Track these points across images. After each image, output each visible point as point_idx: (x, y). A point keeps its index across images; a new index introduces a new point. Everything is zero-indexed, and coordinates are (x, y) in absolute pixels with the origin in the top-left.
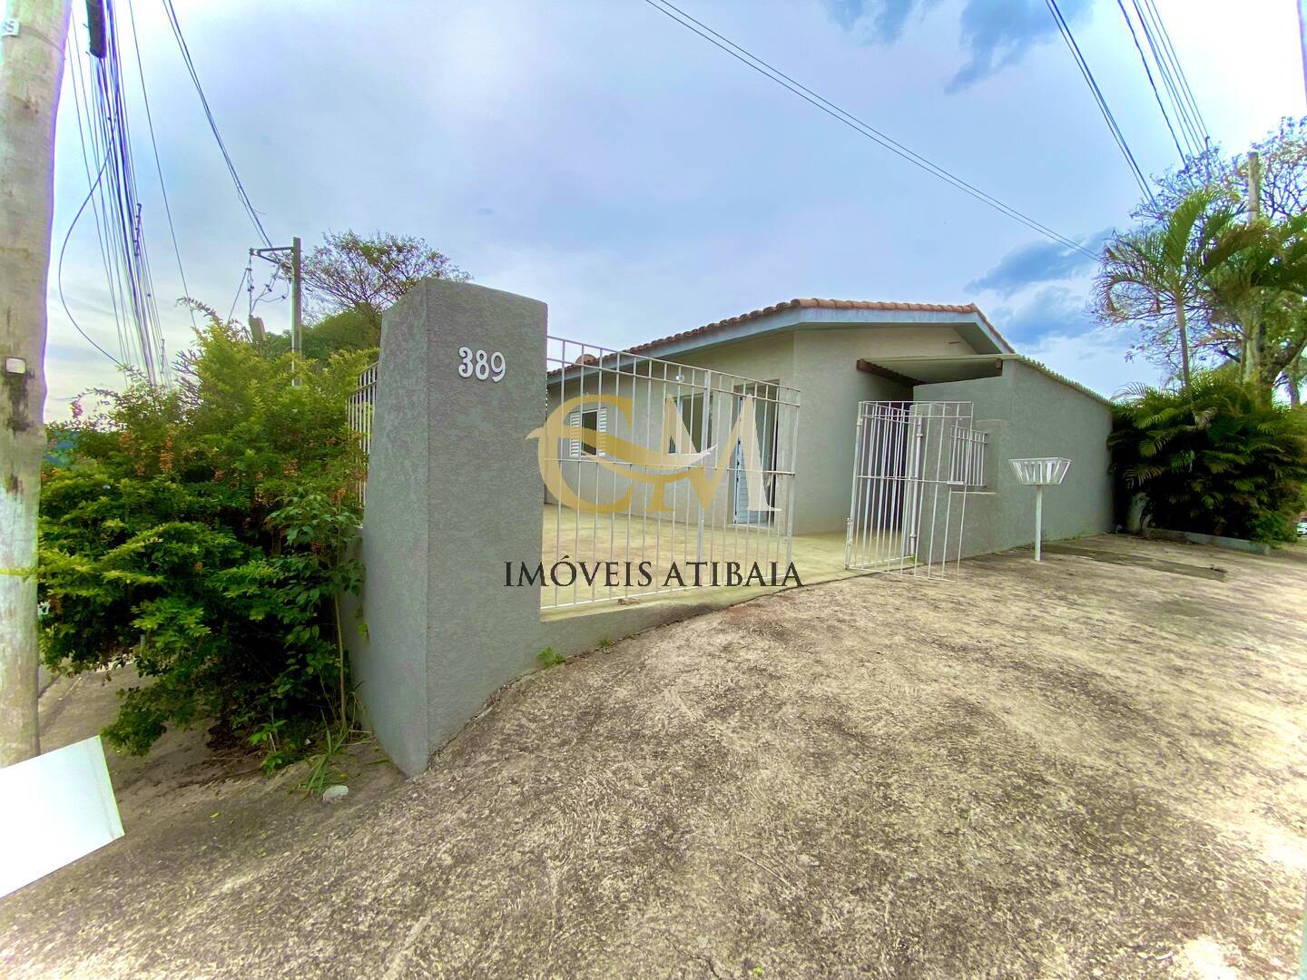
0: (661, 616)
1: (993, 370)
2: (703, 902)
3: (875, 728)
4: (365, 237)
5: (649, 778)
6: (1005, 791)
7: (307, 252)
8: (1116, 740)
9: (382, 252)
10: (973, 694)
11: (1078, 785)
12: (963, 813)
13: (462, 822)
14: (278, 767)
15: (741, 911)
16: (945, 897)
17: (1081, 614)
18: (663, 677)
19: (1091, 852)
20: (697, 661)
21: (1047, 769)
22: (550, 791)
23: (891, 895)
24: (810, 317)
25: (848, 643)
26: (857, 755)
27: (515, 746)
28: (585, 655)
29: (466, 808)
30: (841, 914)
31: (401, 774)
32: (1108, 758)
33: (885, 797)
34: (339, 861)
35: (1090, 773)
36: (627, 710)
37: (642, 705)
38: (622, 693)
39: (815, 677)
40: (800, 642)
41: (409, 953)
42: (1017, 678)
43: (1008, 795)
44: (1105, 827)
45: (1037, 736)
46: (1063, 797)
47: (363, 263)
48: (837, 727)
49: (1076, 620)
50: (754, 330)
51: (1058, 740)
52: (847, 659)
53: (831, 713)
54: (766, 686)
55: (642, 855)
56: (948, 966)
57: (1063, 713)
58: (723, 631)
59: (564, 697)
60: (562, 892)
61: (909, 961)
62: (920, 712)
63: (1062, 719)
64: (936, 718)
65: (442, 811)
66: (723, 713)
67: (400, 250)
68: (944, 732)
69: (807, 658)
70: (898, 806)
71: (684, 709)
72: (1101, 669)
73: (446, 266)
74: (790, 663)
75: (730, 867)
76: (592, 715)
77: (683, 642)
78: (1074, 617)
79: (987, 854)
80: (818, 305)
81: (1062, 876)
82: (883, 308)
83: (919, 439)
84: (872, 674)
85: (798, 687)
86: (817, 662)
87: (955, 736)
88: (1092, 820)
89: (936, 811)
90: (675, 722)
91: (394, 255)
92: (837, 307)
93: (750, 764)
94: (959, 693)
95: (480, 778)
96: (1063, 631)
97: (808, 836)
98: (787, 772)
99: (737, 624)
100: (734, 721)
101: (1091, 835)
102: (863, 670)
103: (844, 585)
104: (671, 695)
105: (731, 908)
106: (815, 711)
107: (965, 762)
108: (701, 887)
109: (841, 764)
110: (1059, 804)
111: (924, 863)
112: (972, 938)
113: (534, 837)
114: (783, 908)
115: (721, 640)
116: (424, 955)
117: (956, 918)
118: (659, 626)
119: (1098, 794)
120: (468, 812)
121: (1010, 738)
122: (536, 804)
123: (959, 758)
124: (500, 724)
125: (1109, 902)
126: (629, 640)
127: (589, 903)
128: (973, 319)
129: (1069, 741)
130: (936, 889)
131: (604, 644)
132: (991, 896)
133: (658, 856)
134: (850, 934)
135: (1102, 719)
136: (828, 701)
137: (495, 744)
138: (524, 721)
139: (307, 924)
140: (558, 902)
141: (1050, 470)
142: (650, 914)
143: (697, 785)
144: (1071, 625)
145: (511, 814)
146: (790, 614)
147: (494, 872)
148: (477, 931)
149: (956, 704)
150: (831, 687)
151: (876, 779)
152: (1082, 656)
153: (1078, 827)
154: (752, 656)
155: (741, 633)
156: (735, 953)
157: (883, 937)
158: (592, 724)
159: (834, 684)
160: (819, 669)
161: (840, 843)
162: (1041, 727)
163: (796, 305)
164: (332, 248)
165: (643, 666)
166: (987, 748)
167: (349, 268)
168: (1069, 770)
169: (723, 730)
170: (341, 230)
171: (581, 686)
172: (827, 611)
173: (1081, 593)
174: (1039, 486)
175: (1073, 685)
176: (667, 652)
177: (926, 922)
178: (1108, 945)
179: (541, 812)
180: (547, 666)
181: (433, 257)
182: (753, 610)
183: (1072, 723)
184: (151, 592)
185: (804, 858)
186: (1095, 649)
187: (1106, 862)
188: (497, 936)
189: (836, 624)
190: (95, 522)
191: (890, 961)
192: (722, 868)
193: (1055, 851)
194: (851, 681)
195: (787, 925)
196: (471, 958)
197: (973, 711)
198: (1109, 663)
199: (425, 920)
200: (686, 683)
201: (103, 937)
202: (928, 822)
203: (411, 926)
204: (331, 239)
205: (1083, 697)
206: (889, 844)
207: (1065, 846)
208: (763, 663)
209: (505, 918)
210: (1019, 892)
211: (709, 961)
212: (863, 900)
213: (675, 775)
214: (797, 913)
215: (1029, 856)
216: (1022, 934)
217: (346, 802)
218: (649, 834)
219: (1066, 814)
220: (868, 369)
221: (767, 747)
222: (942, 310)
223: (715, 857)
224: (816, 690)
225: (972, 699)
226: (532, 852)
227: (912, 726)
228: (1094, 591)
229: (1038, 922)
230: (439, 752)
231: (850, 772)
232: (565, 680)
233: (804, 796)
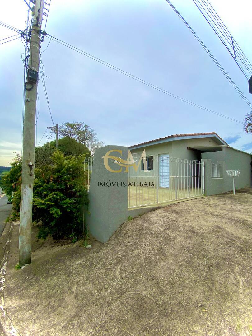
0: (151, 209)
1: (220, 149)
2: (171, 261)
3: (200, 231)
4: (71, 123)
5: (156, 241)
6: (227, 242)
7: (59, 126)
8: (250, 233)
9: (74, 126)
10: (220, 224)
11: (241, 241)
12: (218, 246)
13: (121, 250)
14: (75, 242)
15: (179, 262)
16: (216, 260)
17: (244, 207)
18: (154, 222)
19: (243, 252)
20: (160, 219)
21: (235, 238)
22: (137, 244)
23: (206, 259)
24: (176, 139)
25: (192, 214)
26: (197, 236)
27: (127, 236)
28: (137, 217)
29: (121, 247)
30: (197, 262)
32: (248, 237)
33: (203, 244)
34: (99, 257)
35: (244, 239)
36: (148, 229)
37: (151, 228)
38: (146, 225)
39: (186, 222)
40: (181, 214)
41: (120, 270)
42: (229, 221)
43: (227, 243)
44: (246, 248)
45: (233, 233)
46: (238, 243)
47: (70, 128)
48: (192, 231)
49: (243, 209)
50: (162, 142)
51: (238, 233)
52: (192, 218)
53: (190, 228)
54: (176, 223)
55: (158, 254)
56: (217, 270)
57: (239, 228)
58: (164, 212)
59: (134, 226)
60: (145, 260)
61: (210, 269)
62: (209, 228)
63: (239, 229)
64: (212, 229)
65: (116, 248)
66: (168, 229)
67: (78, 125)
68: (214, 232)
69: (184, 218)
70: (206, 245)
71: (160, 228)
72: (248, 219)
73: (88, 128)
74: (180, 219)
76: (141, 230)
77: (156, 215)
78: (242, 208)
79: (223, 253)
80: (178, 136)
81: (238, 256)
82: (193, 135)
83: (204, 167)
84: (198, 221)
85: (183, 224)
86: (186, 219)
87: (216, 233)
88: (244, 247)
89: (213, 246)
90: (159, 231)
92: (182, 136)
93: (175, 238)
94: (217, 224)
95: (121, 242)
96: (240, 211)
97: (189, 250)
98: (183, 239)
99: (167, 211)
100: (171, 230)
101: (243, 250)
102: (196, 220)
103: (189, 202)
104: (157, 226)
105: (177, 262)
106: (187, 228)
107: (218, 237)
108: (171, 259)
109: (194, 238)
110: (237, 244)
111: (212, 254)
112: (221, 266)
113: (136, 252)
114: (186, 262)
115: (164, 214)
116: (122, 270)
117: (218, 263)
118: (150, 212)
119: (245, 243)
121: (227, 233)
122: (135, 246)
123: (217, 237)
124: (123, 231)
125: (246, 260)
126: (145, 215)
127: (150, 262)
128: (215, 135)
129: (240, 233)
130: (214, 259)
131: (140, 215)
132: (224, 259)
133: (161, 254)
134: (199, 265)
135: (247, 229)
136: (189, 226)
137: (123, 235)
138: (128, 231)
139: (98, 267)
140: (144, 262)
141: (236, 173)
142: (162, 263)
143: (166, 242)
144: (241, 210)
145: (130, 248)
146: (178, 209)
147: (131, 258)
148: (131, 267)
149: (216, 226)
150: (190, 224)
151: (201, 240)
152: (243, 216)
153: (241, 248)
154: (172, 218)
155: (168, 213)
156: (179, 269)
157: (205, 266)
158: (142, 231)
159: (190, 223)
160: (186, 220)
161: (195, 251)
162: (234, 231)
163: (172, 136)
164: (64, 126)
165: (149, 220)
166: (223, 235)
167: (67, 129)
168: (239, 239)
169: (169, 232)
170: (66, 122)
171: (137, 224)
172: (187, 208)
173: (244, 202)
174: (233, 177)
175: (241, 222)
176: (154, 217)
177: (213, 263)
178: (246, 267)
179: (136, 247)
180: (129, 220)
181: (86, 126)
182: (170, 208)
183: (241, 230)
185: (189, 254)
186: (247, 215)
187: (246, 254)
188: (135, 267)
189: (189, 210)
190: (41, 192)
191: (207, 269)
192: (174, 256)
193: (236, 252)
194: (194, 222)
195: (187, 264)
196: (131, 271)
197: (220, 228)
199: (120, 266)
200: (159, 223)
202: (212, 248)
203: (118, 267)
204: (64, 124)
205: (243, 225)
206: (205, 251)
207: (238, 252)
208: (174, 219)
209: (135, 265)
210: (230, 259)
211: (174, 270)
212: (201, 260)
213: (161, 241)
214: (189, 262)
215: (232, 253)
216: (230, 265)
217: (91, 248)
218: (158, 251)
219: (239, 246)
220: (190, 149)
221: (178, 235)
222: (207, 134)
223: (172, 254)
224: (186, 224)
225: (220, 225)
226: (137, 254)
227: (207, 231)
228: (247, 202)
229: (233, 263)
230: (111, 237)
231: (196, 239)
232: (134, 223)
233: (187, 244)
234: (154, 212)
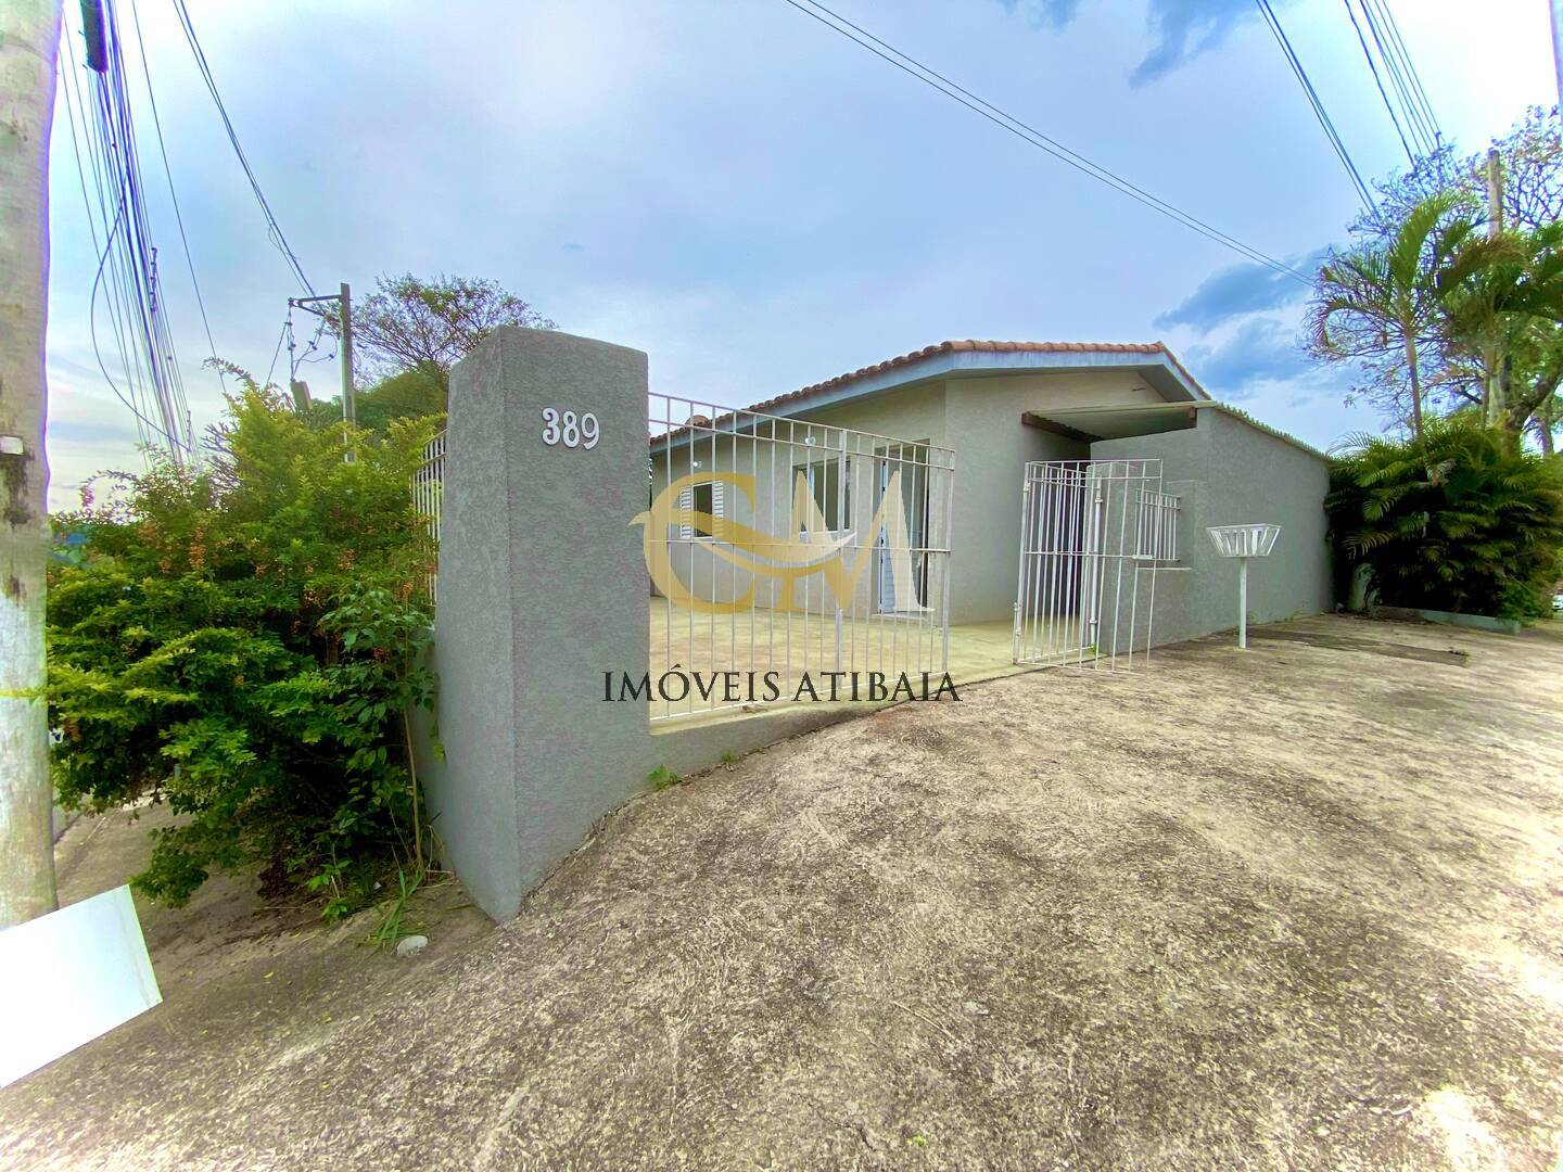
0: (795, 725)
1: (1186, 421)
2: (851, 1060)
3: (1051, 851)
4: (426, 282)
5: (785, 917)
6: (1208, 921)
7: (357, 301)
8: (1340, 858)
9: (448, 298)
10: (1169, 807)
11: (1296, 911)
12: (1159, 948)
13: (563, 975)
14: (343, 916)
15: (898, 1070)
16: (1139, 1047)
17: (1297, 709)
18: (798, 797)
19: (1312, 989)
20: (838, 777)
21: (1259, 894)
22: (666, 935)
23: (1075, 1046)
24: (965, 363)
25: (1019, 751)
26: (1031, 883)
27: (623, 883)
28: (705, 773)
29: (567, 958)
30: (1016, 1070)
31: (489, 921)
32: (1331, 880)
33: (1066, 932)
34: (418, 1024)
35: (1310, 897)
36: (756, 837)
37: (773, 831)
38: (751, 816)
39: (980, 793)
40: (961, 751)
41: (505, 1130)
42: (1221, 787)
43: (1212, 926)
44: (1329, 960)
45: (1245, 855)
46: (1278, 926)
47: (425, 313)
48: (1006, 850)
49: (1289, 717)
50: (897, 380)
51: (1271, 859)
52: (1017, 770)
53: (1000, 834)
54: (921, 804)
55: (778, 1007)
56: (1145, 1128)
57: (1276, 827)
58: (868, 741)
59: (681, 824)
60: (684, 1054)
61: (1098, 1123)
62: (1106, 830)
63: (1275, 834)
64: (1125, 838)
65: (539, 963)
66: (871, 838)
67: (470, 295)
68: (1135, 853)
69: (969, 770)
70: (1081, 942)
71: (824, 833)
72: (1321, 774)
73: (525, 313)
74: (949, 775)
75: (883, 1018)
76: (717, 843)
77: (821, 755)
78: (1288, 713)
79: (1188, 995)
80: (974, 348)
81: (1278, 1019)
82: (1052, 349)
83: (1098, 506)
84: (1048, 786)
85: (959, 804)
86: (982, 774)
87: (1148, 858)
88: (1313, 953)
89: (1126, 947)
90: (814, 849)
91: (462, 302)
92: (998, 350)
93: (904, 896)
94: (1152, 806)
95: (583, 923)
96: (1274, 730)
97: (975, 979)
98: (947, 905)
99: (884, 733)
100: (883, 847)
101: (1312, 970)
102: (1037, 783)
103: (1014, 682)
104: (809, 818)
105: (885, 1067)
106: (980, 832)
107: (1160, 887)
108: (849, 1044)
109: (1013, 894)
110: (1274, 935)
111: (1114, 1008)
112: (1172, 1095)
113: (649, 990)
114: (947, 1065)
115: (866, 751)
116: (522, 1132)
117: (1153, 1071)
118: (792, 738)
119: (1320, 922)
120: (570, 963)
121: (1213, 857)
122: (650, 951)
123: (1153, 884)
124: (606, 858)
125: (1335, 1048)
126: (757, 755)
127: (717, 1065)
128: (1162, 360)
129: (1283, 859)
130: (1128, 1039)
131: (727, 760)
132: (1194, 1045)
133: (797, 1008)
134: (1027, 1093)
135: (1323, 832)
136: (996, 820)
137: (600, 881)
138: (634, 853)
139: (382, 1099)
140: (679, 1065)
141: (1257, 539)
142: (789, 1076)
143: (842, 923)
144: (1284, 723)
145: (621, 963)
146: (949, 719)
147: (603, 1032)
148: (584, 1102)
149: (1147, 819)
150: (999, 804)
151: (1054, 911)
152: (1296, 759)
153: (1296, 961)
154: (904, 769)
155: (890, 743)
156: (890, 1120)
157: (1066, 1096)
158: (715, 854)
159: (1003, 800)
160: (984, 783)
161: (1012, 986)
162: (1250, 844)
163: (947, 349)
164: (387, 295)
165: (774, 784)
166: (1185, 870)
167: (409, 319)
168: (1283, 894)
169: (871, 857)
170: (398, 275)
171: (701, 811)
172: (993, 713)
173: (1295, 684)
174: (1243, 559)
175: (1287, 794)
176: (803, 768)
177: (1116, 1077)
178: (1335, 1099)
179: (657, 960)
180: (660, 787)
181: (509, 303)
182: (905, 716)
183: (1287, 839)
184: (182, 713)
185: (971, 1006)
186: (1313, 750)
187: (1330, 1002)
188: (608, 1107)
189: (1003, 728)
190: (114, 630)
191: (1075, 1125)
192: (873, 1020)
193: (1268, 990)
194: (1023, 793)
195: (952, 1085)
196: (577, 1134)
197: (1169, 827)
198: (1330, 766)
199: (522, 1091)
200: (826, 803)
201: (140, 1123)
202: (1118, 960)
203: (505, 1099)
204: (386, 284)
205: (1300, 808)
206: (1071, 987)
207: (1281, 984)
208: (917, 777)
209: (617, 1086)
210: (1227, 1038)
211: (860, 1130)
212: (1042, 1053)
213: (815, 912)
214: (965, 1072)
215: (1239, 997)
216: (1232, 1089)
217: (424, 955)
218: (786, 982)
219: (1282, 946)
220: (1034, 423)
221: (924, 876)
222: (1123, 350)
223: (865, 1007)
224: (981, 807)
225: (1168, 813)
226: (647, 1008)
227: (1097, 846)
228: (1310, 682)
229: (1250, 1074)
230: (533, 893)
231: (1024, 903)
232: (680, 804)
233: (969, 933)
234: (814, 740)
